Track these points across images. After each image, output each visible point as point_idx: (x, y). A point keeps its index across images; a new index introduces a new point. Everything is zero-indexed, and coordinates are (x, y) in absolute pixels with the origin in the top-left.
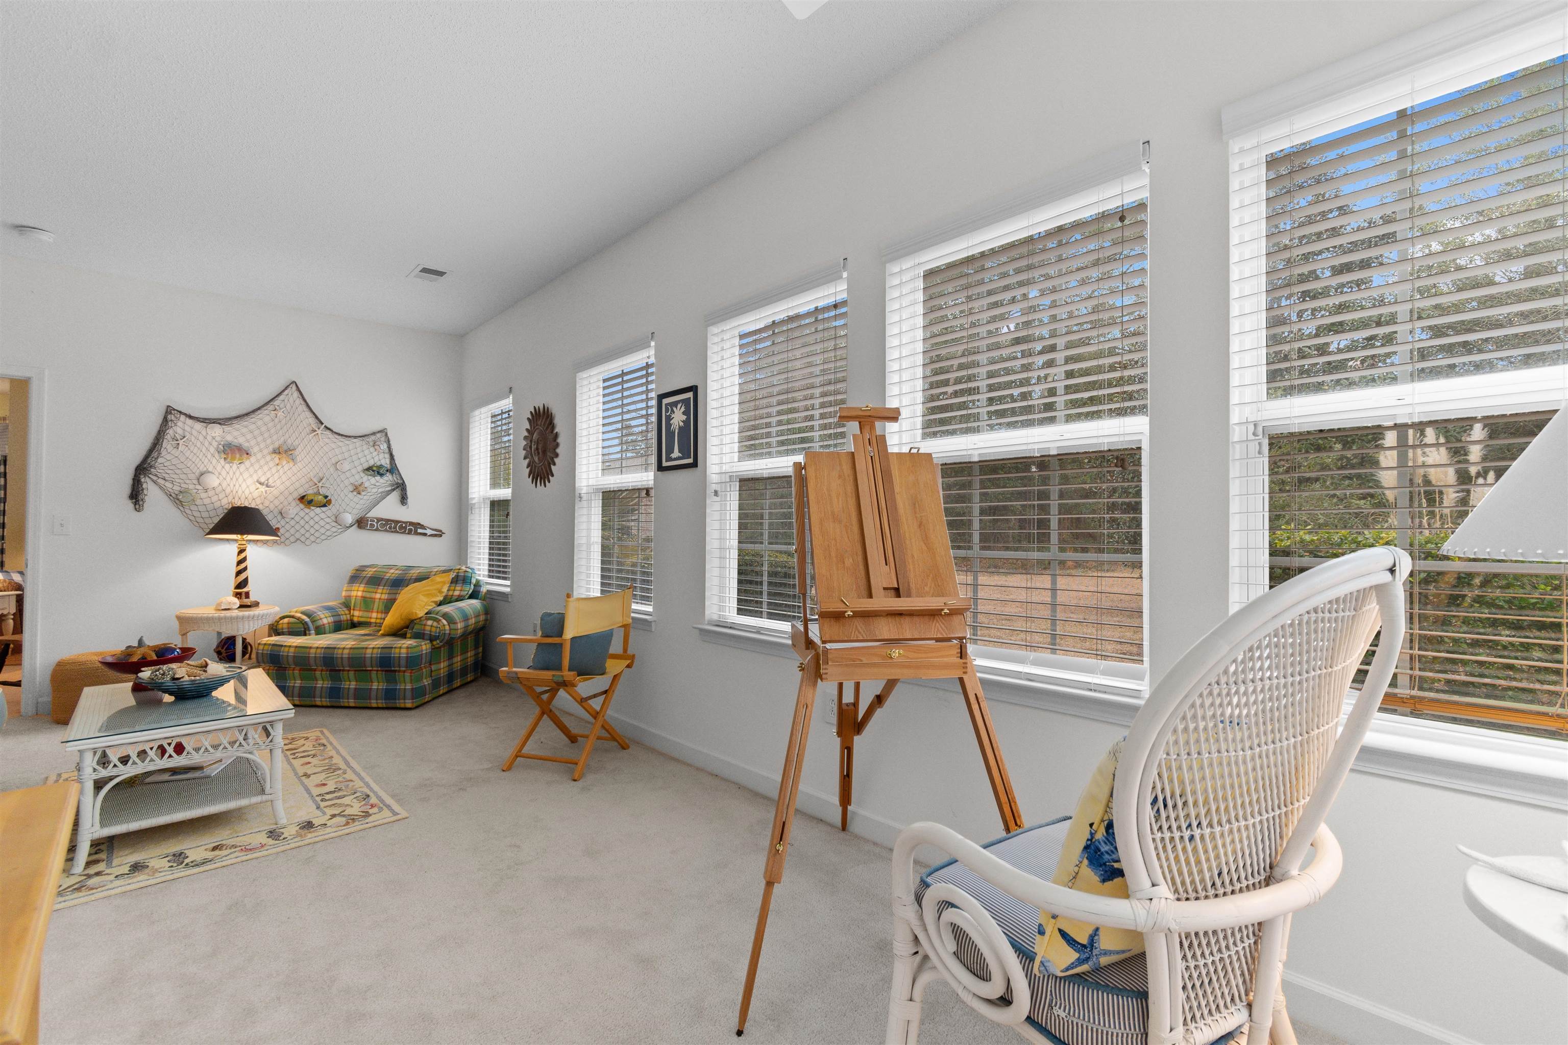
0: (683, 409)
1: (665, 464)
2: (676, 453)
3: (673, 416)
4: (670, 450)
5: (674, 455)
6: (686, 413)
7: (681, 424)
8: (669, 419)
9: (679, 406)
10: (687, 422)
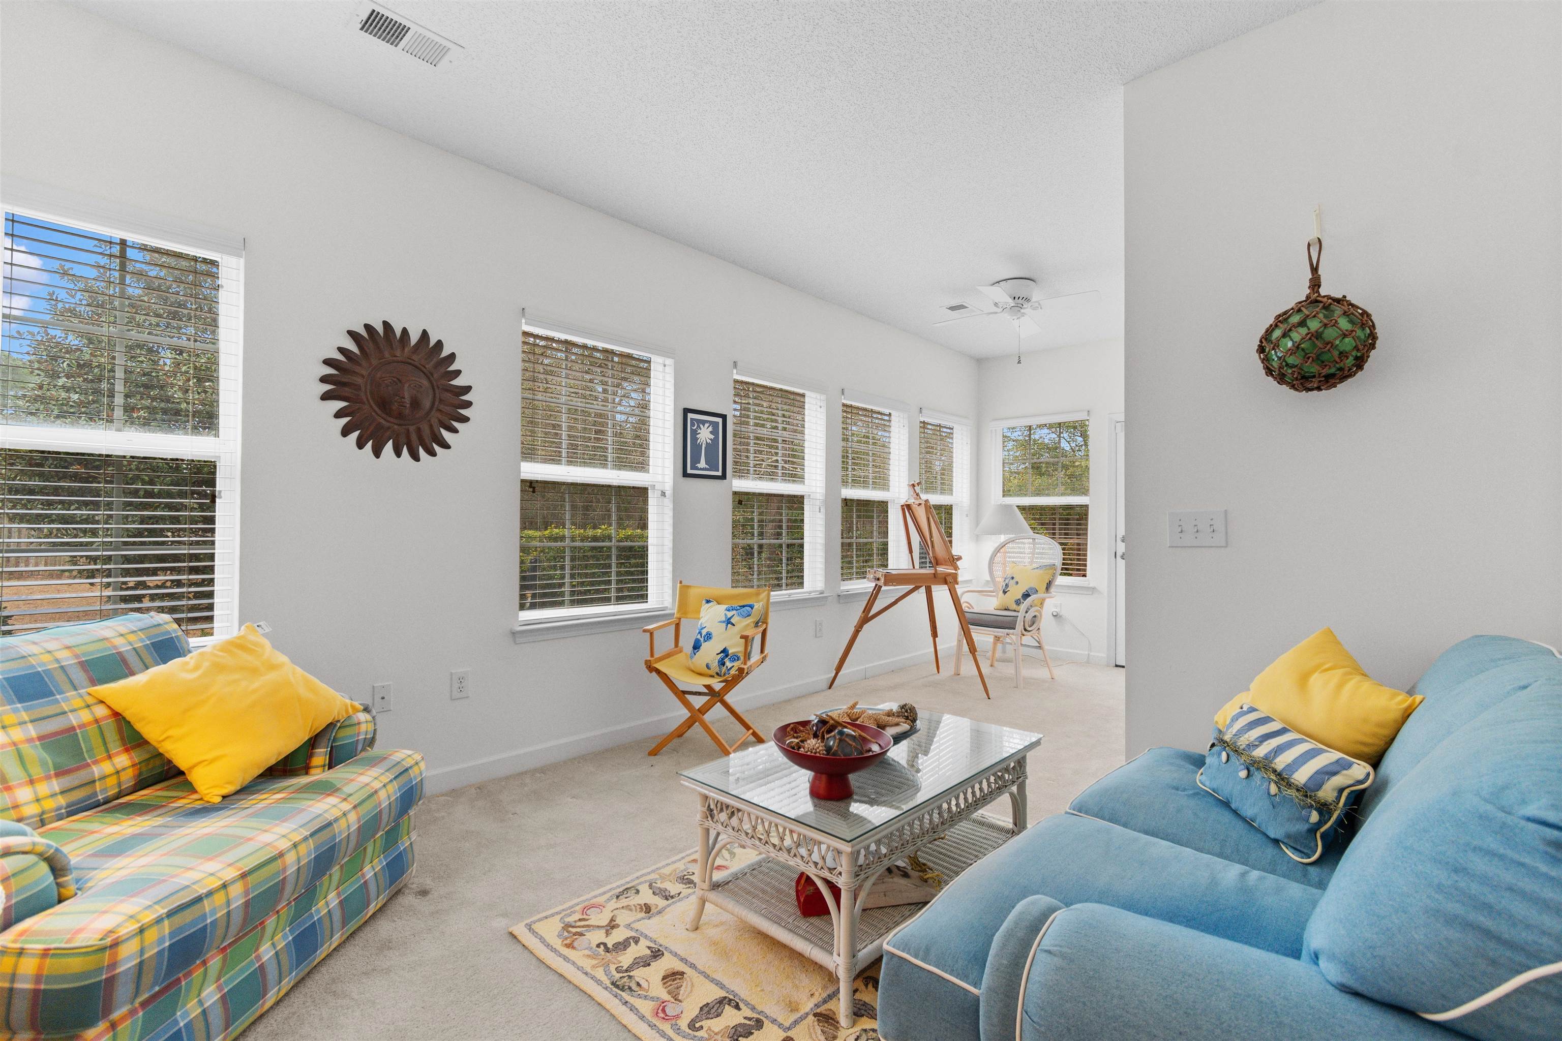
0: (710, 429)
1: (689, 471)
2: (702, 464)
3: (699, 431)
4: (696, 460)
5: (699, 466)
6: (714, 432)
7: (709, 441)
8: (695, 433)
9: (707, 425)
10: (715, 441)
